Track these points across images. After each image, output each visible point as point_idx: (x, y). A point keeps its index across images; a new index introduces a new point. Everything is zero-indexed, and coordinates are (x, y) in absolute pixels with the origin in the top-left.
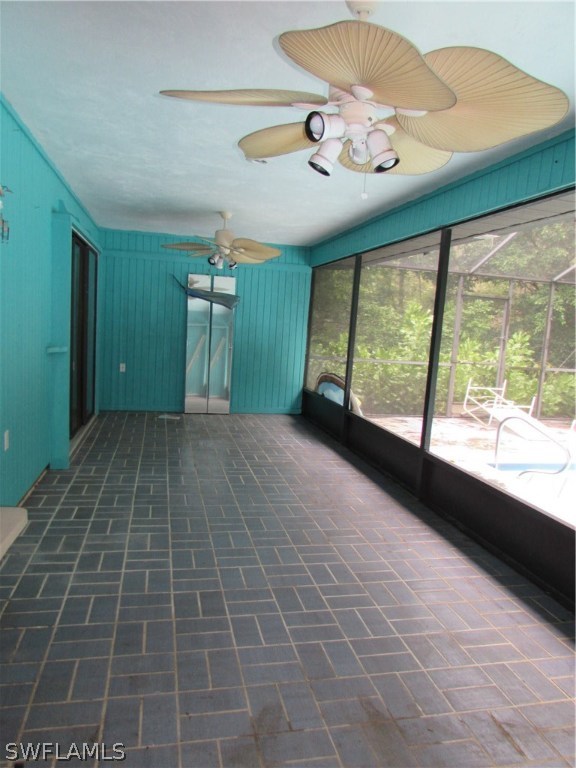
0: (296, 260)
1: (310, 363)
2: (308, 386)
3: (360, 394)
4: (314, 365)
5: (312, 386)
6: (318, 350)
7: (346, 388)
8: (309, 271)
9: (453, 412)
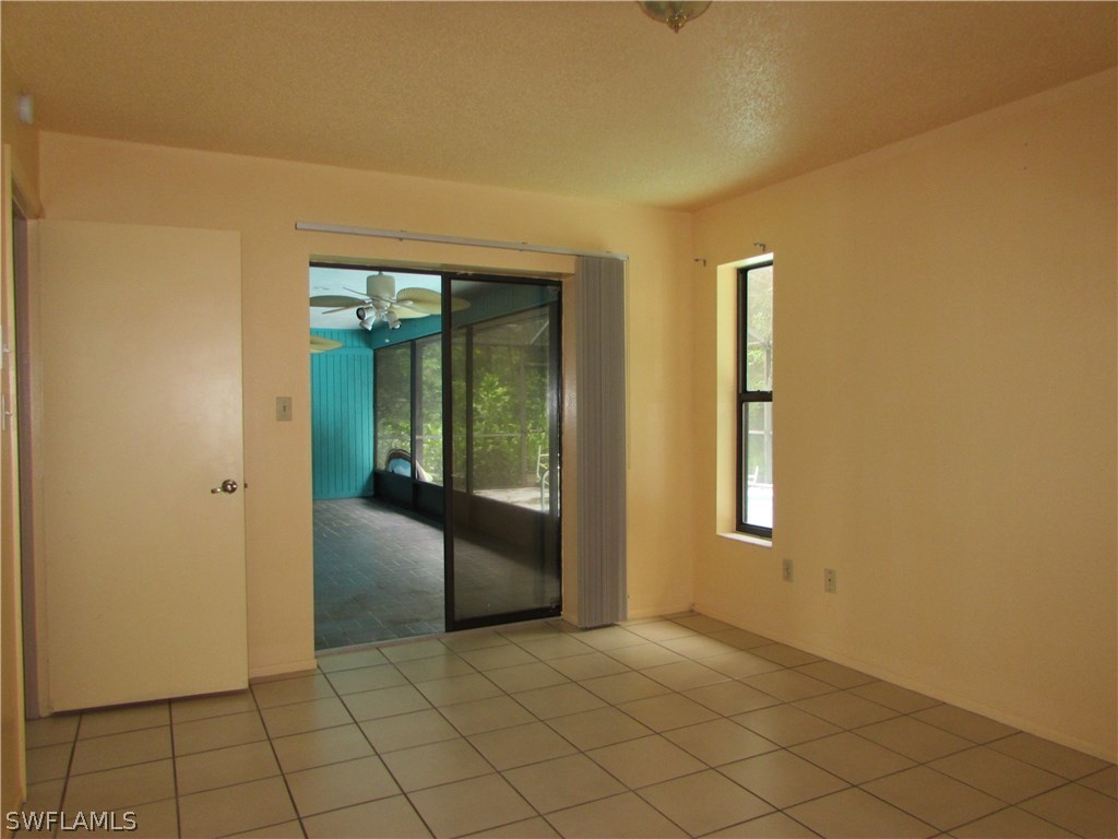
0: (356, 343)
1: (379, 446)
2: (378, 467)
3: (432, 471)
4: (383, 447)
5: (382, 466)
6: (386, 431)
7: (411, 460)
8: (370, 353)
9: (529, 481)
